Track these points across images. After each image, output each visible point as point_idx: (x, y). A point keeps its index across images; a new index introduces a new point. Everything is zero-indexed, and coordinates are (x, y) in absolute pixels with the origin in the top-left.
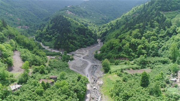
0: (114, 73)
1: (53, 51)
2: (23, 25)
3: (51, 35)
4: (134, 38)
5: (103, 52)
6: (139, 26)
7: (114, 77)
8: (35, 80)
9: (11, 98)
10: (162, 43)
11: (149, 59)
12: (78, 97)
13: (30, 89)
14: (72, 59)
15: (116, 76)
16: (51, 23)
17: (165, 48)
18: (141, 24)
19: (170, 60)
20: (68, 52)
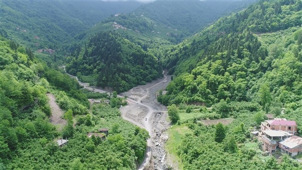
0: (185, 124)
1: (97, 90)
2: (46, 48)
3: (92, 66)
4: (213, 73)
5: (170, 93)
6: (222, 55)
7: (183, 130)
8: (81, 134)
9: (59, 154)
10: (253, 82)
11: (233, 104)
12: (137, 154)
13: (79, 145)
14: (125, 104)
15: (186, 128)
16: (90, 45)
17: (255, 89)
18: (225, 53)
19: (260, 106)
20: (119, 93)
